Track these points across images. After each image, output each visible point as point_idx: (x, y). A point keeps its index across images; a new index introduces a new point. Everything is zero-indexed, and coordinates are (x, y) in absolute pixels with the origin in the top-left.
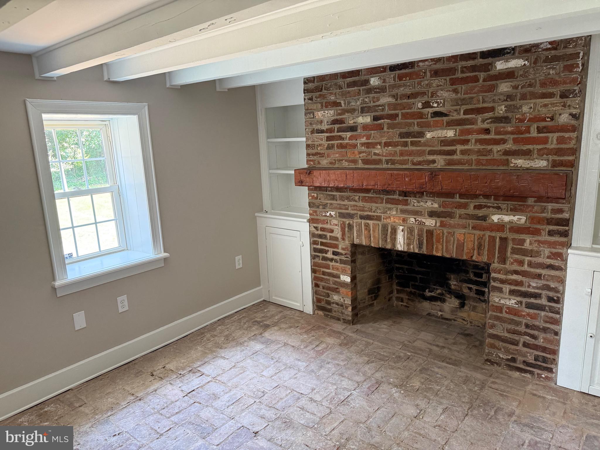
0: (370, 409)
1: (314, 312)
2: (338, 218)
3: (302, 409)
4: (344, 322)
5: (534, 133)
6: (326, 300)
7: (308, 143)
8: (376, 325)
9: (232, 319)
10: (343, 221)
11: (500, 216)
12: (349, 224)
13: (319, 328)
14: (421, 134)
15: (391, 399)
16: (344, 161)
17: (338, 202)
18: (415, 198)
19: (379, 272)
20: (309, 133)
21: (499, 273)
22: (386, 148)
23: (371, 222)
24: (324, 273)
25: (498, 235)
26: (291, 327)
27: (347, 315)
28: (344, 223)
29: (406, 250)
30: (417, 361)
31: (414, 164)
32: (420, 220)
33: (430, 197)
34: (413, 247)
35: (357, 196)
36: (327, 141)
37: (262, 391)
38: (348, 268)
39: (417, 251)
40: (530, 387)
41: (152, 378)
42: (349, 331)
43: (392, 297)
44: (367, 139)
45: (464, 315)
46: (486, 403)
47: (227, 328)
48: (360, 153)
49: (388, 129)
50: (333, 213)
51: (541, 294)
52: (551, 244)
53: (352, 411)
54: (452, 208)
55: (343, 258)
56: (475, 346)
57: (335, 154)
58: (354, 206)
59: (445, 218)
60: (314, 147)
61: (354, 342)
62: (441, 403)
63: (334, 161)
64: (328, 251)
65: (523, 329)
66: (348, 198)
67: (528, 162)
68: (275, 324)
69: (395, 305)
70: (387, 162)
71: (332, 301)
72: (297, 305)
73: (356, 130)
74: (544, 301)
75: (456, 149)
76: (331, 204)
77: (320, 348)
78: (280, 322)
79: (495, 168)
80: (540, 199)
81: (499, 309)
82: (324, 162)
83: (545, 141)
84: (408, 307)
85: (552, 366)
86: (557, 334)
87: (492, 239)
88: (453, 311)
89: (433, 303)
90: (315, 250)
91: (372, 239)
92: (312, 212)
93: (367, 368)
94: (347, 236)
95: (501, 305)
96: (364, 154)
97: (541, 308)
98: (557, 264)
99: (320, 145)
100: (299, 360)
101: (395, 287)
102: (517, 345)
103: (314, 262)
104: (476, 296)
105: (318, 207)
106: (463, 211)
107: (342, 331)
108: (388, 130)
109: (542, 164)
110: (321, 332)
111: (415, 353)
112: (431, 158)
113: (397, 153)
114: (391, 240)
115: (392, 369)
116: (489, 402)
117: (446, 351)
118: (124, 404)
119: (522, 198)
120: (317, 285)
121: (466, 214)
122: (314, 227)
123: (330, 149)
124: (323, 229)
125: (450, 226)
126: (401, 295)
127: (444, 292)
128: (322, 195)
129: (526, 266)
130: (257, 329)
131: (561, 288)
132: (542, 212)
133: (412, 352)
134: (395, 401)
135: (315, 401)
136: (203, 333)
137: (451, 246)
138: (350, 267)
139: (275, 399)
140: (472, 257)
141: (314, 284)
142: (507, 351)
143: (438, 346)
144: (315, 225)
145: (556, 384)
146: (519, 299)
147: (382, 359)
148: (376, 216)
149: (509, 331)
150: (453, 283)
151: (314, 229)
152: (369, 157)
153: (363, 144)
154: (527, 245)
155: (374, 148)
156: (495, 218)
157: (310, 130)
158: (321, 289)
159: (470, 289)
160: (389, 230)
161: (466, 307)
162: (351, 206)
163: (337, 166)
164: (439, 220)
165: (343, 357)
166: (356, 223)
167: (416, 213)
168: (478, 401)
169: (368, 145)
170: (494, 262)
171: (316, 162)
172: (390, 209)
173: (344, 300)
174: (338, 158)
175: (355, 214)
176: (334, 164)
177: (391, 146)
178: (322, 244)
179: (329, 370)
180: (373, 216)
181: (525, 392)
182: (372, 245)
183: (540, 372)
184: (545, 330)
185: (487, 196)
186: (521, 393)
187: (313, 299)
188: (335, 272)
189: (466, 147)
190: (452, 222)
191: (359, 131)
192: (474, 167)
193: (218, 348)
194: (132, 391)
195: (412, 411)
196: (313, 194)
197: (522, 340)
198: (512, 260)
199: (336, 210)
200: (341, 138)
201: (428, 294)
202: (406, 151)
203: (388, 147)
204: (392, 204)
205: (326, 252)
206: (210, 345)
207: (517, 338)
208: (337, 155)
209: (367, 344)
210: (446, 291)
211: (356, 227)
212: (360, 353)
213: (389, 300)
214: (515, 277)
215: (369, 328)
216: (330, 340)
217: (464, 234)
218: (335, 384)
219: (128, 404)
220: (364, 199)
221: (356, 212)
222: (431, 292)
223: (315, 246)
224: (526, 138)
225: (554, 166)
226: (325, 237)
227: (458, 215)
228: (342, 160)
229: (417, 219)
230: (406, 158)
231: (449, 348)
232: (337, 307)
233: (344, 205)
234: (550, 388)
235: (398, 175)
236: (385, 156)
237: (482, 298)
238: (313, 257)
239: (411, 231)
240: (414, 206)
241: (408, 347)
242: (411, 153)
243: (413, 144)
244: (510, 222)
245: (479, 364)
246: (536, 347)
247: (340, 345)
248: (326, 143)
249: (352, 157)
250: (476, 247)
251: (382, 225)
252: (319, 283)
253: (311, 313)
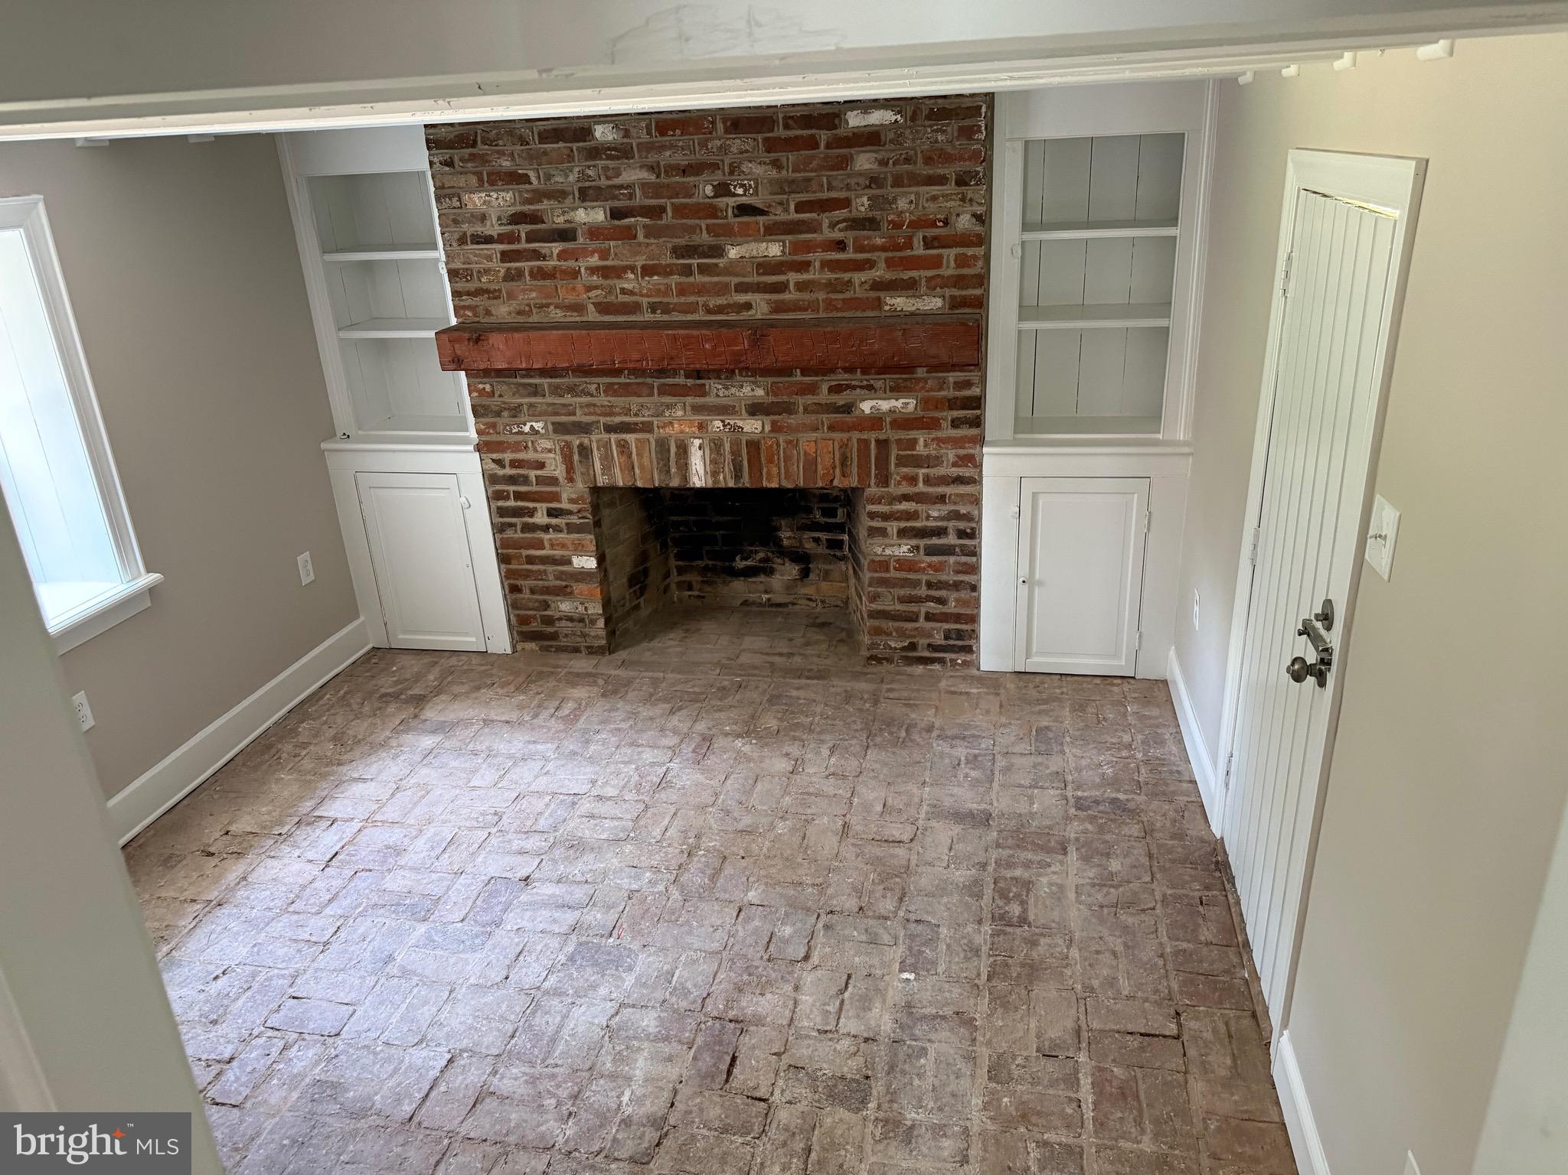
0: (712, 782)
1: (514, 647)
2: (552, 436)
3: (592, 816)
4: (590, 653)
5: (919, 250)
6: (542, 616)
7: (453, 266)
8: (655, 644)
9: (321, 703)
10: (566, 441)
11: (873, 403)
12: (581, 446)
13: (541, 676)
14: (718, 251)
15: (740, 757)
16: (552, 307)
17: (549, 400)
18: (717, 381)
19: (644, 539)
20: (455, 244)
21: (880, 503)
22: (647, 278)
23: (631, 438)
24: (530, 560)
25: (872, 436)
26: (478, 688)
27: (597, 637)
28: (568, 445)
29: (710, 485)
30: (757, 687)
31: (709, 312)
32: (732, 422)
33: (747, 376)
34: (724, 478)
35: (592, 384)
36: (502, 261)
37: (492, 811)
38: (589, 539)
39: (731, 484)
40: (943, 684)
41: (213, 861)
42: (609, 667)
43: (669, 585)
44: (601, 258)
45: (809, 590)
46: (889, 723)
47: (325, 723)
48: (589, 289)
49: (646, 237)
50: (538, 426)
51: (946, 528)
52: (958, 442)
53: (684, 794)
54: (790, 395)
55: (574, 520)
56: (841, 641)
57: (529, 293)
58: (588, 405)
59: (780, 415)
60: (471, 275)
61: (629, 683)
62: (823, 742)
63: (527, 309)
64: (535, 509)
65: (923, 591)
66: (572, 390)
67: (912, 301)
68: (438, 691)
69: (675, 599)
70: (653, 308)
71: (557, 615)
72: (470, 642)
73: (575, 239)
74: (951, 539)
75: (788, 280)
76: (531, 405)
77: (567, 712)
78: (445, 682)
79: (859, 314)
80: (933, 368)
81: (883, 565)
82: (502, 311)
83: (937, 263)
84: (703, 597)
85: (972, 642)
86: (975, 588)
87: (864, 444)
88: (789, 587)
89: (750, 580)
90: (502, 512)
91: (637, 471)
92: (482, 427)
93: (675, 721)
94: (578, 473)
95: (886, 558)
96: (599, 292)
97: (948, 551)
98: (968, 475)
99: (487, 271)
100: (534, 742)
101: (673, 563)
102: (916, 620)
103: (501, 539)
104: (828, 551)
105: (498, 414)
106: (810, 399)
107: (594, 671)
108: (647, 241)
109: (933, 303)
110: (552, 683)
111: (749, 675)
112: (742, 298)
113: (671, 289)
114: (678, 468)
115: (720, 711)
116: (894, 720)
117: (797, 659)
118: (186, 922)
119: (910, 369)
120: (515, 589)
121: (815, 404)
122: (493, 460)
123: (512, 280)
124: (514, 464)
125: (791, 429)
126: (687, 577)
127: (770, 554)
128: (504, 387)
129: (921, 484)
130: (399, 709)
131: (976, 512)
132: (941, 389)
133: (741, 675)
134: (749, 760)
135: (609, 799)
136: (270, 747)
137: (796, 469)
138: (592, 537)
139: (528, 818)
140: (832, 481)
141: (506, 587)
142: (902, 634)
143: (781, 654)
144: (495, 456)
145: (979, 669)
146: (914, 542)
147: (695, 699)
148: (642, 423)
149: (902, 600)
150: (786, 536)
151: (493, 466)
152: (611, 298)
153: (593, 270)
154: (920, 449)
155: (619, 277)
156: (866, 407)
157: (456, 236)
158: (526, 595)
159: (817, 540)
160: (673, 450)
161: (812, 576)
162: (581, 407)
163: (535, 318)
164: (768, 420)
165: (619, 715)
166: (597, 442)
167: (724, 410)
168: (876, 723)
169: (605, 272)
170: (869, 486)
171: (481, 310)
172: (669, 406)
173: (586, 608)
174: (539, 301)
175: (593, 422)
176: (529, 313)
177: (658, 274)
178: (518, 496)
179: (604, 742)
180: (637, 424)
181: (940, 692)
182: (639, 484)
183: (953, 656)
184: (957, 586)
185: (849, 370)
186: (935, 695)
187: (509, 621)
188: (558, 553)
189: (805, 277)
190: (792, 420)
191: (581, 240)
192: (822, 315)
193: (333, 765)
194: (188, 895)
195: (782, 765)
196: (481, 386)
197: (923, 610)
198: (898, 478)
199: (545, 418)
200: (537, 255)
201: (740, 564)
202: (692, 284)
203: (651, 275)
204: (674, 396)
205: (531, 513)
206: (307, 764)
207: (915, 609)
208: (534, 295)
209: (655, 682)
210: (773, 552)
211: (598, 449)
212: (649, 699)
213: (665, 591)
214: (905, 506)
215: (644, 651)
216: (580, 693)
217: (816, 441)
218: (630, 762)
219: (197, 920)
220: (610, 390)
221: (593, 418)
222: (746, 559)
223: (500, 503)
224: (906, 258)
225: (953, 307)
226: (525, 480)
227: (801, 408)
228: (548, 306)
229: (727, 421)
230: (692, 299)
231: (800, 654)
232: (570, 625)
233: (564, 405)
234: (973, 677)
235: (688, 337)
236: (647, 296)
237: (838, 554)
238: (498, 529)
239: (716, 446)
240: (718, 396)
241: (731, 668)
242: (701, 290)
243: (703, 269)
244: (891, 411)
245: (858, 668)
246: (945, 618)
247: (603, 695)
248: (502, 268)
249: (571, 299)
250: (837, 463)
251: (657, 441)
252: (520, 582)
253: (509, 651)
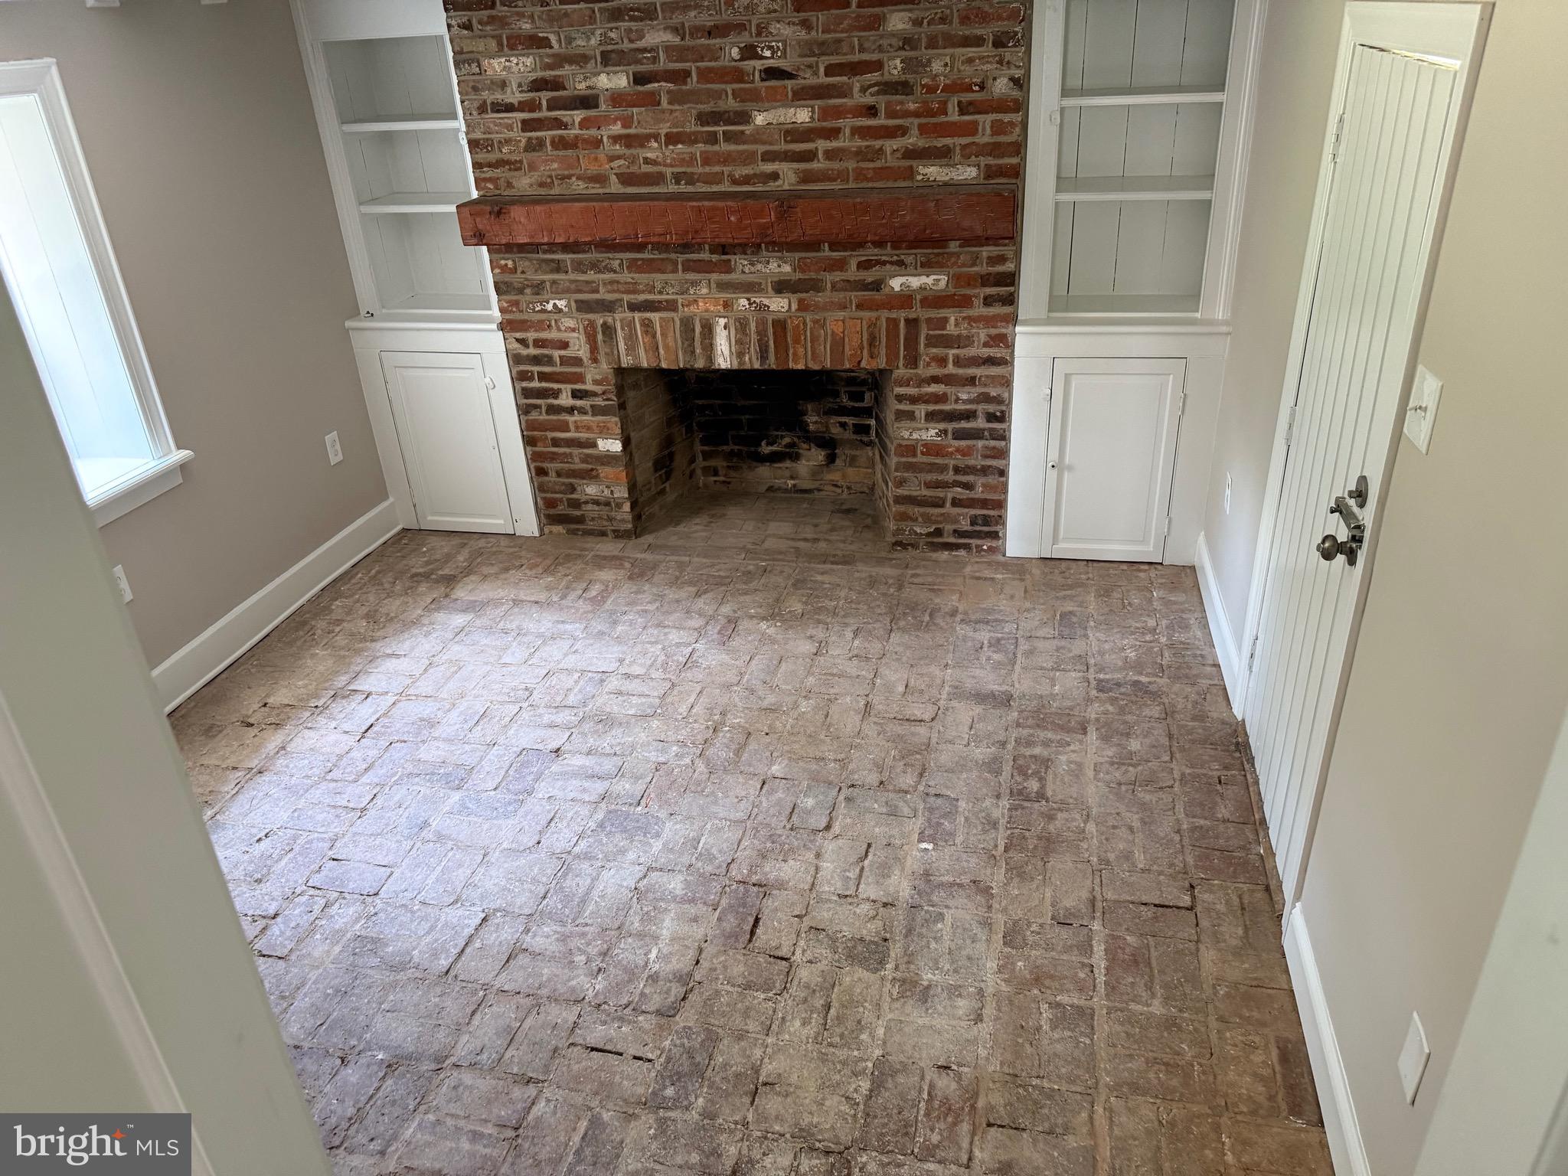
0: (738, 662)
1: (541, 530)
2: (576, 314)
3: (620, 693)
4: (616, 537)
5: (953, 116)
6: (568, 500)
7: (474, 136)
8: (680, 528)
9: (353, 581)
10: (589, 320)
11: (902, 279)
12: (605, 325)
13: (569, 558)
14: (744, 118)
15: (765, 639)
16: (574, 179)
17: (572, 276)
18: (743, 256)
19: (669, 423)
20: (474, 113)
21: (908, 385)
22: (671, 147)
23: (656, 317)
24: (556, 442)
25: (902, 315)
26: (507, 570)
27: (623, 521)
28: (592, 324)
29: (735, 366)
30: (782, 572)
31: (735, 182)
32: (758, 300)
33: (774, 251)
34: (750, 359)
35: (616, 259)
36: (523, 130)
37: (524, 687)
38: (614, 421)
39: (757, 366)
40: (968, 569)
41: (253, 731)
42: (636, 551)
43: (694, 470)
44: (624, 126)
45: (835, 476)
46: (913, 607)
47: (358, 601)
48: (612, 159)
49: (670, 103)
50: (562, 304)
51: (976, 411)
52: (989, 321)
53: (710, 674)
54: (817, 271)
55: (599, 401)
56: (867, 527)
57: (551, 164)
58: (612, 282)
59: (807, 292)
60: (492, 146)
61: (654, 567)
62: (846, 625)
63: (549, 180)
64: (559, 391)
65: (950, 476)
66: (594, 266)
67: (946, 170)
68: (468, 571)
69: (701, 485)
70: (678, 178)
71: (584, 498)
72: (497, 524)
73: (597, 106)
74: (981, 423)
75: (816, 148)
76: (554, 282)
77: (594, 593)
78: (475, 563)
79: (890, 184)
80: (967, 242)
81: (910, 449)
82: (524, 183)
83: (971, 129)
84: (729, 483)
85: (998, 528)
86: (1003, 473)
87: (893, 323)
88: (815, 474)
89: (776, 465)
90: (527, 393)
91: (662, 352)
92: (505, 305)
93: (700, 603)
94: (602, 352)
95: (913, 443)
96: (622, 162)
97: (977, 434)
98: (999, 355)
99: (508, 141)
100: (563, 622)
101: (699, 448)
102: (942, 506)
103: (527, 421)
104: (855, 437)
105: (521, 291)
106: (837, 276)
107: (621, 554)
108: (670, 107)
109: (968, 173)
110: (579, 566)
111: (774, 560)
112: (769, 167)
113: (696, 159)
114: (703, 349)
115: (746, 594)
116: (917, 605)
117: (822, 545)
118: (229, 788)
119: (941, 242)
120: (541, 472)
121: (843, 281)
122: (517, 340)
123: (534, 150)
124: (539, 343)
125: (818, 308)
126: (712, 463)
127: (796, 439)
128: (527, 263)
129: (950, 365)
130: (430, 588)
131: (1006, 395)
132: (973, 265)
133: (766, 560)
134: (773, 641)
135: (637, 676)
136: (304, 623)
137: (822, 347)
138: (617, 419)
139: (558, 694)
140: (859, 362)
141: (533, 469)
142: (928, 519)
143: (806, 540)
144: (518, 335)
145: (1004, 555)
146: (942, 426)
147: (720, 582)
148: (667, 301)
149: (928, 486)
150: (812, 421)
151: (517, 345)
152: (634, 169)
153: (615, 139)
154: (951, 329)
155: (642, 146)
156: (896, 284)
157: (476, 104)
158: (552, 477)
159: (843, 425)
160: (698, 329)
161: (838, 462)
162: (604, 284)
163: (556, 190)
164: (794, 298)
165: (646, 597)
166: (621, 321)
167: (749, 288)
168: (900, 608)
169: (628, 140)
170: (898, 368)
171: (502, 182)
172: (694, 283)
173: (612, 492)
174: (559, 172)
175: (617, 300)
176: (551, 185)
177: (682, 143)
178: (543, 377)
179: (631, 623)
180: (660, 302)
181: (965, 577)
182: (664, 365)
183: (979, 542)
184: (984, 471)
185: (880, 244)
186: (959, 580)
187: (536, 503)
188: (583, 435)
189: (835, 144)
190: (820, 298)
191: (603, 107)
192: (852, 185)
193: (366, 641)
194: (230, 762)
195: (808, 647)
196: (503, 262)
197: (950, 496)
198: (927, 359)
199: (568, 295)
200: (559, 124)
201: (766, 449)
202: (716, 153)
203: (675, 143)
204: (699, 272)
205: (556, 394)
206: (341, 640)
207: (942, 495)
208: (555, 165)
209: (681, 566)
210: (799, 438)
211: (623, 329)
212: (675, 582)
213: (691, 476)
214: (934, 388)
215: (670, 536)
216: (607, 575)
217: (843, 321)
218: (656, 642)
219: (239, 786)
220: (633, 266)
221: (616, 296)
222: (772, 445)
223: (525, 384)
224: (941, 124)
225: (988, 177)
226: (550, 361)
227: (829, 285)
228: (569, 177)
229: (753, 300)
230: (717, 169)
231: (825, 540)
232: (596, 508)
233: (587, 282)
234: (998, 563)
235: (714, 209)
236: (672, 166)
237: (865, 439)
238: (523, 411)
239: (742, 325)
240: (743, 272)
241: (756, 553)
242: (727, 159)
243: (729, 137)
244: (922, 288)
245: (883, 554)
246: (971, 503)
247: (630, 578)
248: (523, 138)
249: (593, 169)
250: (865, 343)
251: (681, 320)
252: (545, 465)
253: (537, 534)
